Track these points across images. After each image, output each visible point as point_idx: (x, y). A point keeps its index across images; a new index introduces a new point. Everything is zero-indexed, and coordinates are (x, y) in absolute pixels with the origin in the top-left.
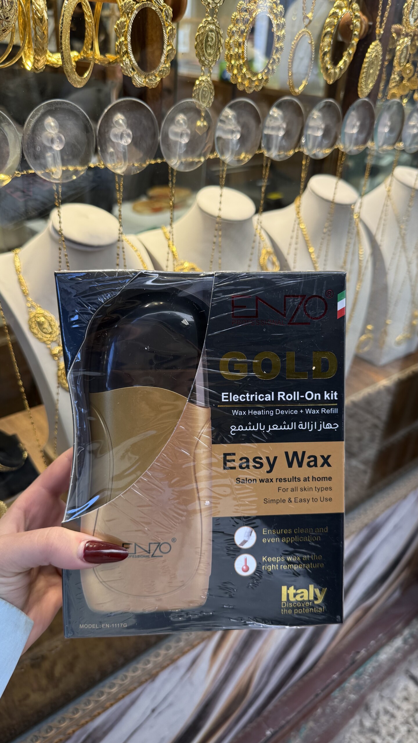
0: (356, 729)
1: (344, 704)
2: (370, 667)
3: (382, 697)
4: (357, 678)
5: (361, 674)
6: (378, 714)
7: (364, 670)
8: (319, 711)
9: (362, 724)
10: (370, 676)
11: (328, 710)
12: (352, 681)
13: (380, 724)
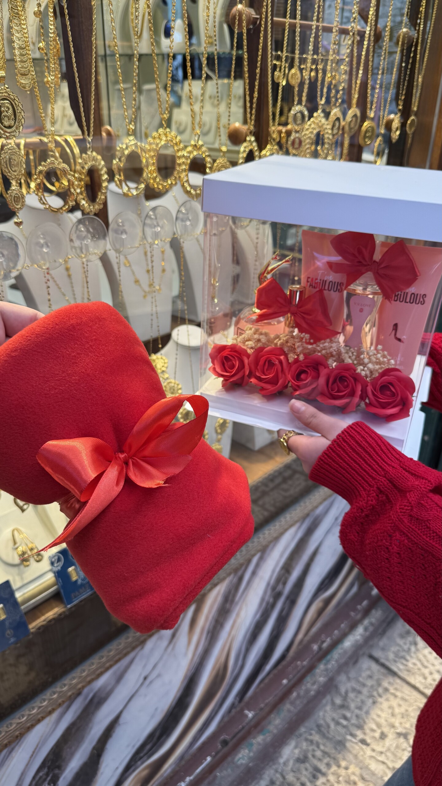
0: (328, 708)
1: (315, 687)
2: (336, 654)
3: (349, 679)
4: (326, 664)
5: (328, 661)
6: (347, 693)
7: (332, 657)
8: (295, 694)
9: (333, 703)
10: (337, 661)
11: (302, 693)
12: (322, 666)
13: (349, 700)
